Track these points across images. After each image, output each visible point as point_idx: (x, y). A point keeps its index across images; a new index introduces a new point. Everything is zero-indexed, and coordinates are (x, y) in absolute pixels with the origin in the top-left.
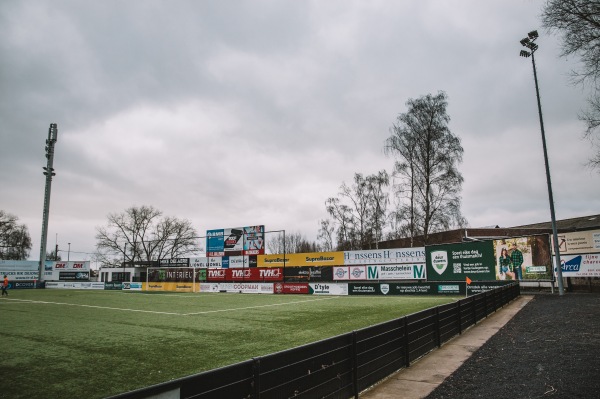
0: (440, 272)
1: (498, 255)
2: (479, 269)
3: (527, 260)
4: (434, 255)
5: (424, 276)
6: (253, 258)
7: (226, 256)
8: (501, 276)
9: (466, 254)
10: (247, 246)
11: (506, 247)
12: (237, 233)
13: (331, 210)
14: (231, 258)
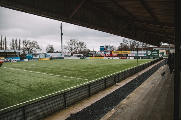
0: (149, 55)
1: (160, 53)
2: (156, 55)
3: (165, 53)
4: (148, 52)
5: (146, 56)
6: (111, 52)
7: (105, 52)
8: (160, 56)
9: (154, 52)
10: (110, 49)
11: (161, 51)
12: (107, 47)
13: (124, 41)
14: (106, 52)
